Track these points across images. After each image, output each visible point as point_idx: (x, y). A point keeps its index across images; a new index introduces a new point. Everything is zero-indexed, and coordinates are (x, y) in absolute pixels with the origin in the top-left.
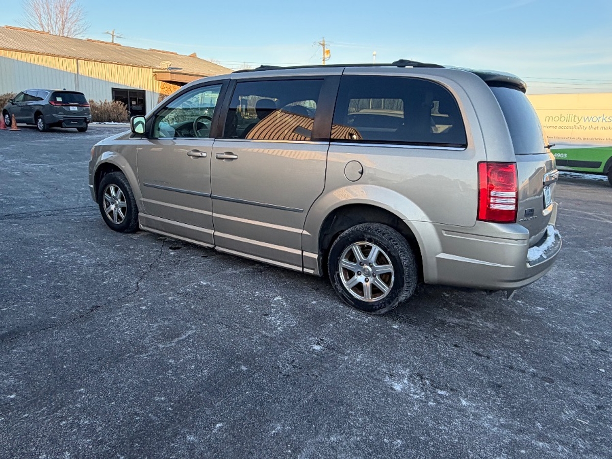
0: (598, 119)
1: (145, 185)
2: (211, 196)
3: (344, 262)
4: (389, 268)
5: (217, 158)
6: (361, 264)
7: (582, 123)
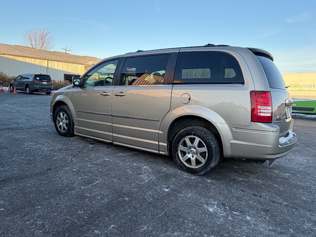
0: (311, 86)
1: (78, 111)
2: (111, 115)
3: (181, 147)
4: (205, 149)
5: (115, 95)
6: (190, 148)
7: (303, 88)
